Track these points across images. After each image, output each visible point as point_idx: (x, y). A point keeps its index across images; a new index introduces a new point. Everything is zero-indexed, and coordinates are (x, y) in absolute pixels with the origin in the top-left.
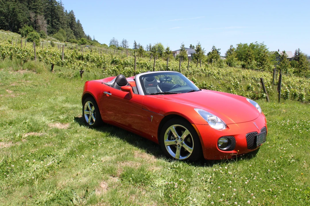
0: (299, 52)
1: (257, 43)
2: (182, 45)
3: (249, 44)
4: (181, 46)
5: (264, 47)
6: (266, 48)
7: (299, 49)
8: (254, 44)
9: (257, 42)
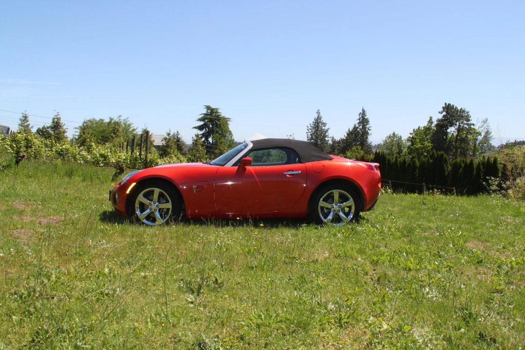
0: (177, 137)
1: (121, 118)
2: (23, 116)
3: (107, 120)
4: (21, 118)
5: (129, 125)
6: (135, 128)
7: (178, 132)
8: (116, 119)
9: (120, 116)
